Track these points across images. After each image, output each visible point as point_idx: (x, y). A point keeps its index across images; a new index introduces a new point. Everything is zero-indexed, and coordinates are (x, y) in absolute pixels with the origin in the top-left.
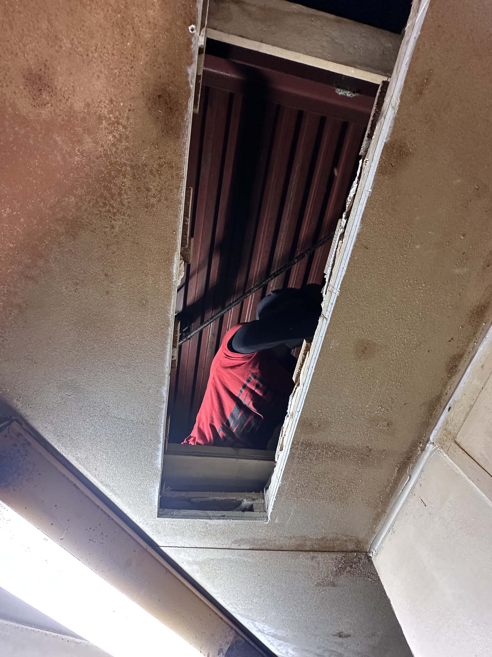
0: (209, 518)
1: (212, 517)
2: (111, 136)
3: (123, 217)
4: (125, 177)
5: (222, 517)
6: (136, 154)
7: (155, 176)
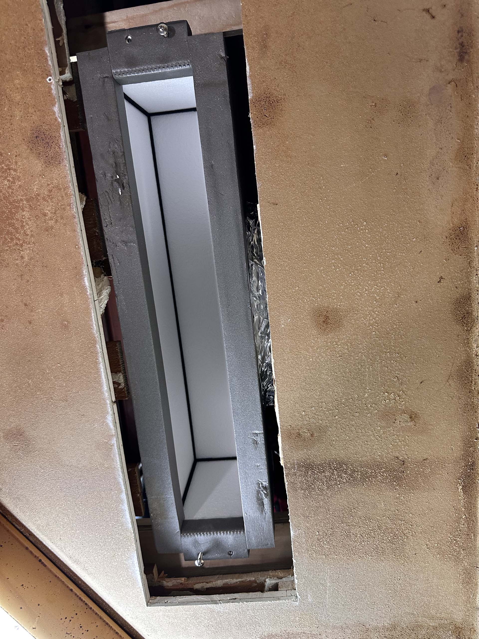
0: (215, 602)
1: (218, 602)
2: (6, 182)
3: (29, 246)
4: (23, 211)
5: (232, 601)
6: (28, 188)
7: (48, 202)
